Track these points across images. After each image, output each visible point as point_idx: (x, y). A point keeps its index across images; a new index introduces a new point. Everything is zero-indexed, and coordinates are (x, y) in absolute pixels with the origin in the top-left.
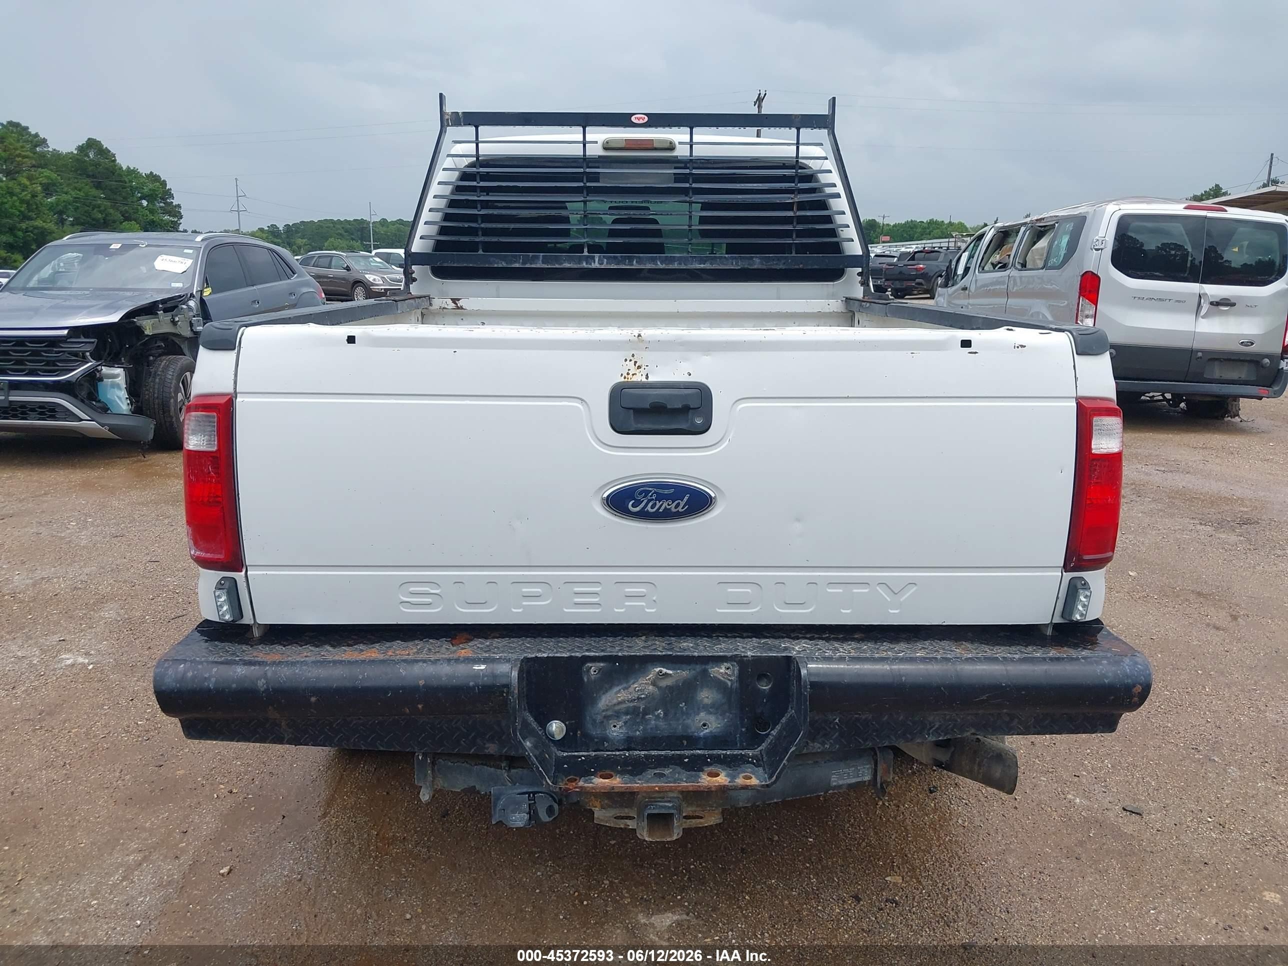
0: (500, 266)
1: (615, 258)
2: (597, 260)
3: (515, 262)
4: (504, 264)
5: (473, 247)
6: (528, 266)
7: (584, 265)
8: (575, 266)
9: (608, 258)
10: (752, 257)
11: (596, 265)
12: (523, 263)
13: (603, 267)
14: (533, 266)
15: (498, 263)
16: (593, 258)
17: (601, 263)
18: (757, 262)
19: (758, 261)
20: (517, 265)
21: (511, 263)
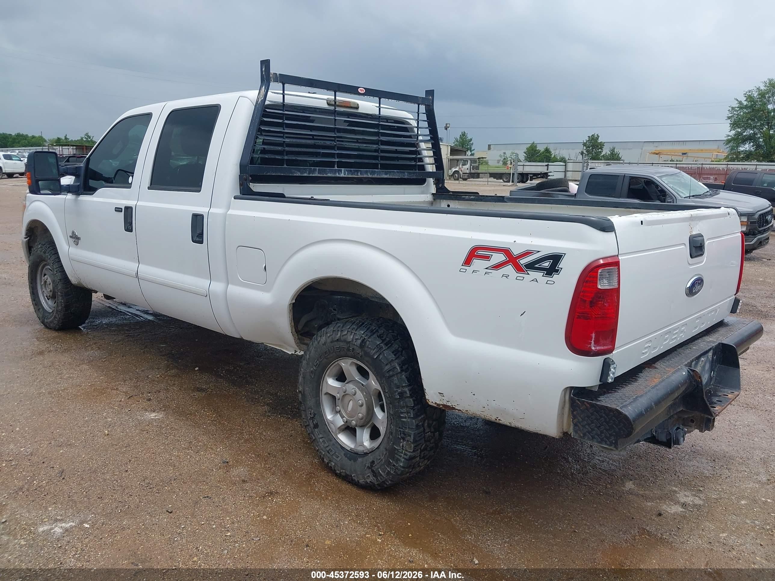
0: (297, 175)
1: (351, 171)
2: (343, 172)
3: (305, 173)
4: (298, 174)
5: (280, 162)
6: (311, 175)
7: (337, 175)
8: (333, 176)
9: (348, 171)
10: (404, 172)
11: (342, 175)
12: (309, 173)
13: (345, 176)
14: (314, 175)
15: (296, 173)
16: (341, 171)
17: (345, 174)
18: (396, 175)
19: (406, 174)
20: (305, 175)
21: (303, 174)
